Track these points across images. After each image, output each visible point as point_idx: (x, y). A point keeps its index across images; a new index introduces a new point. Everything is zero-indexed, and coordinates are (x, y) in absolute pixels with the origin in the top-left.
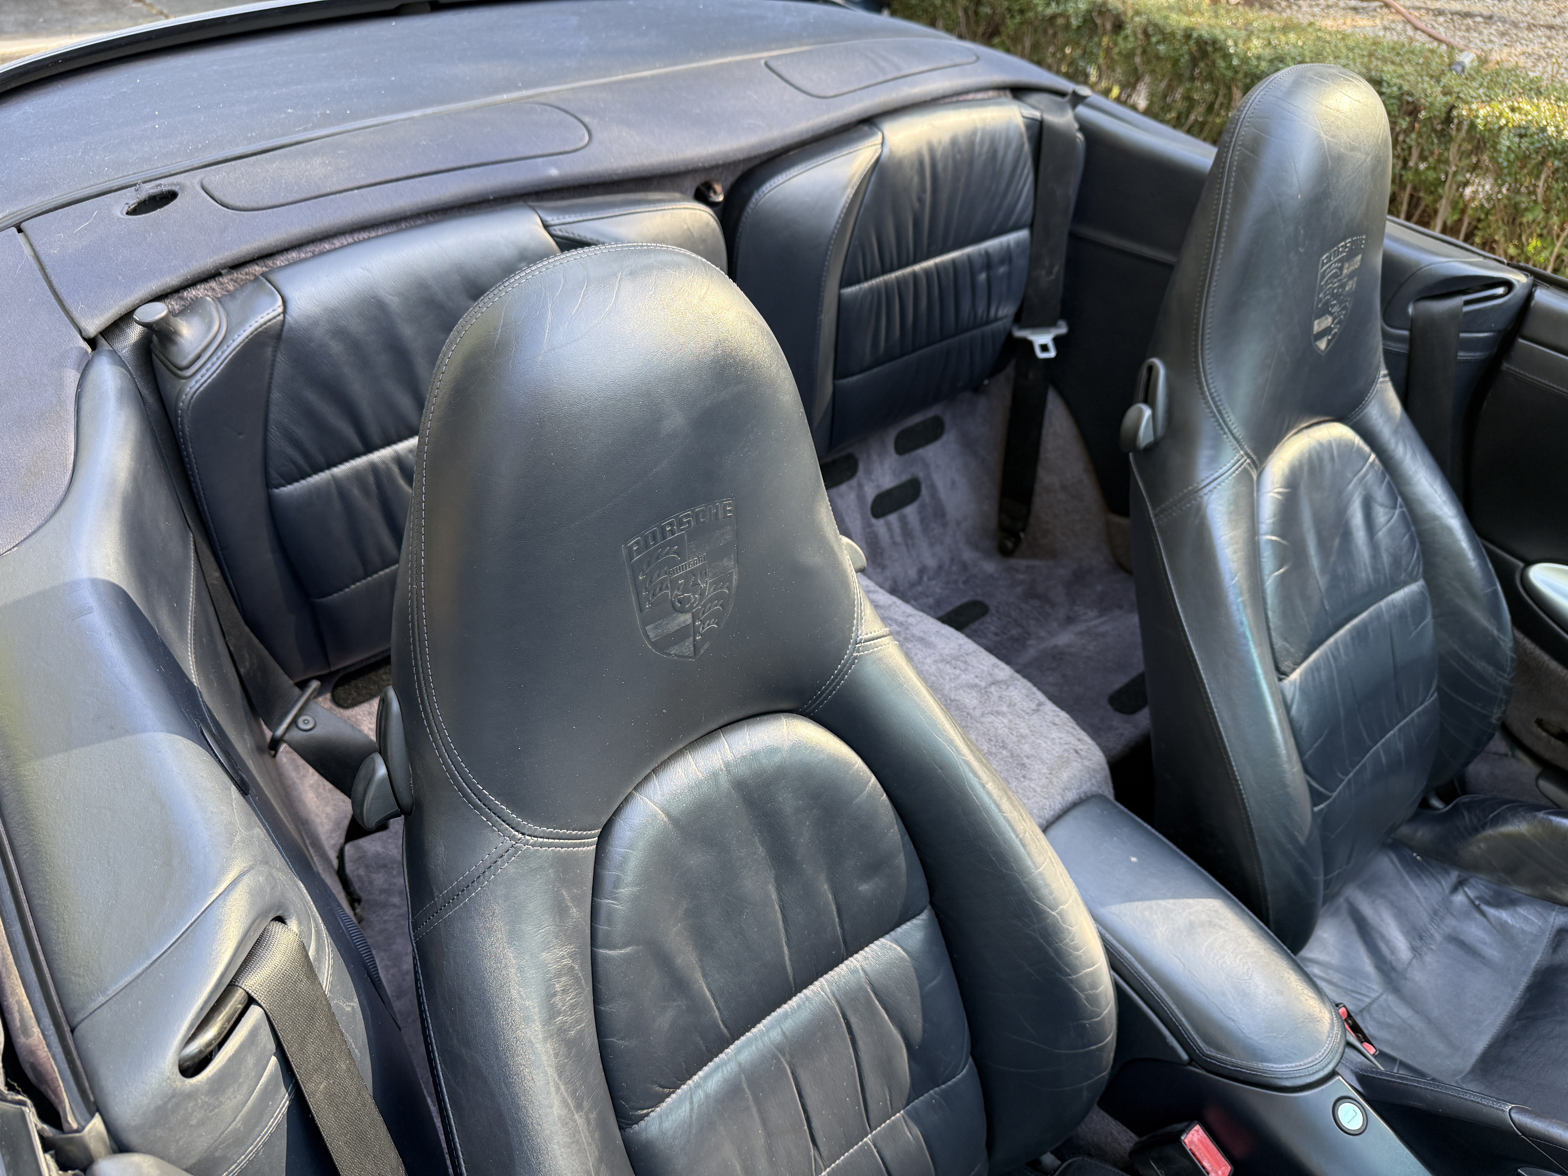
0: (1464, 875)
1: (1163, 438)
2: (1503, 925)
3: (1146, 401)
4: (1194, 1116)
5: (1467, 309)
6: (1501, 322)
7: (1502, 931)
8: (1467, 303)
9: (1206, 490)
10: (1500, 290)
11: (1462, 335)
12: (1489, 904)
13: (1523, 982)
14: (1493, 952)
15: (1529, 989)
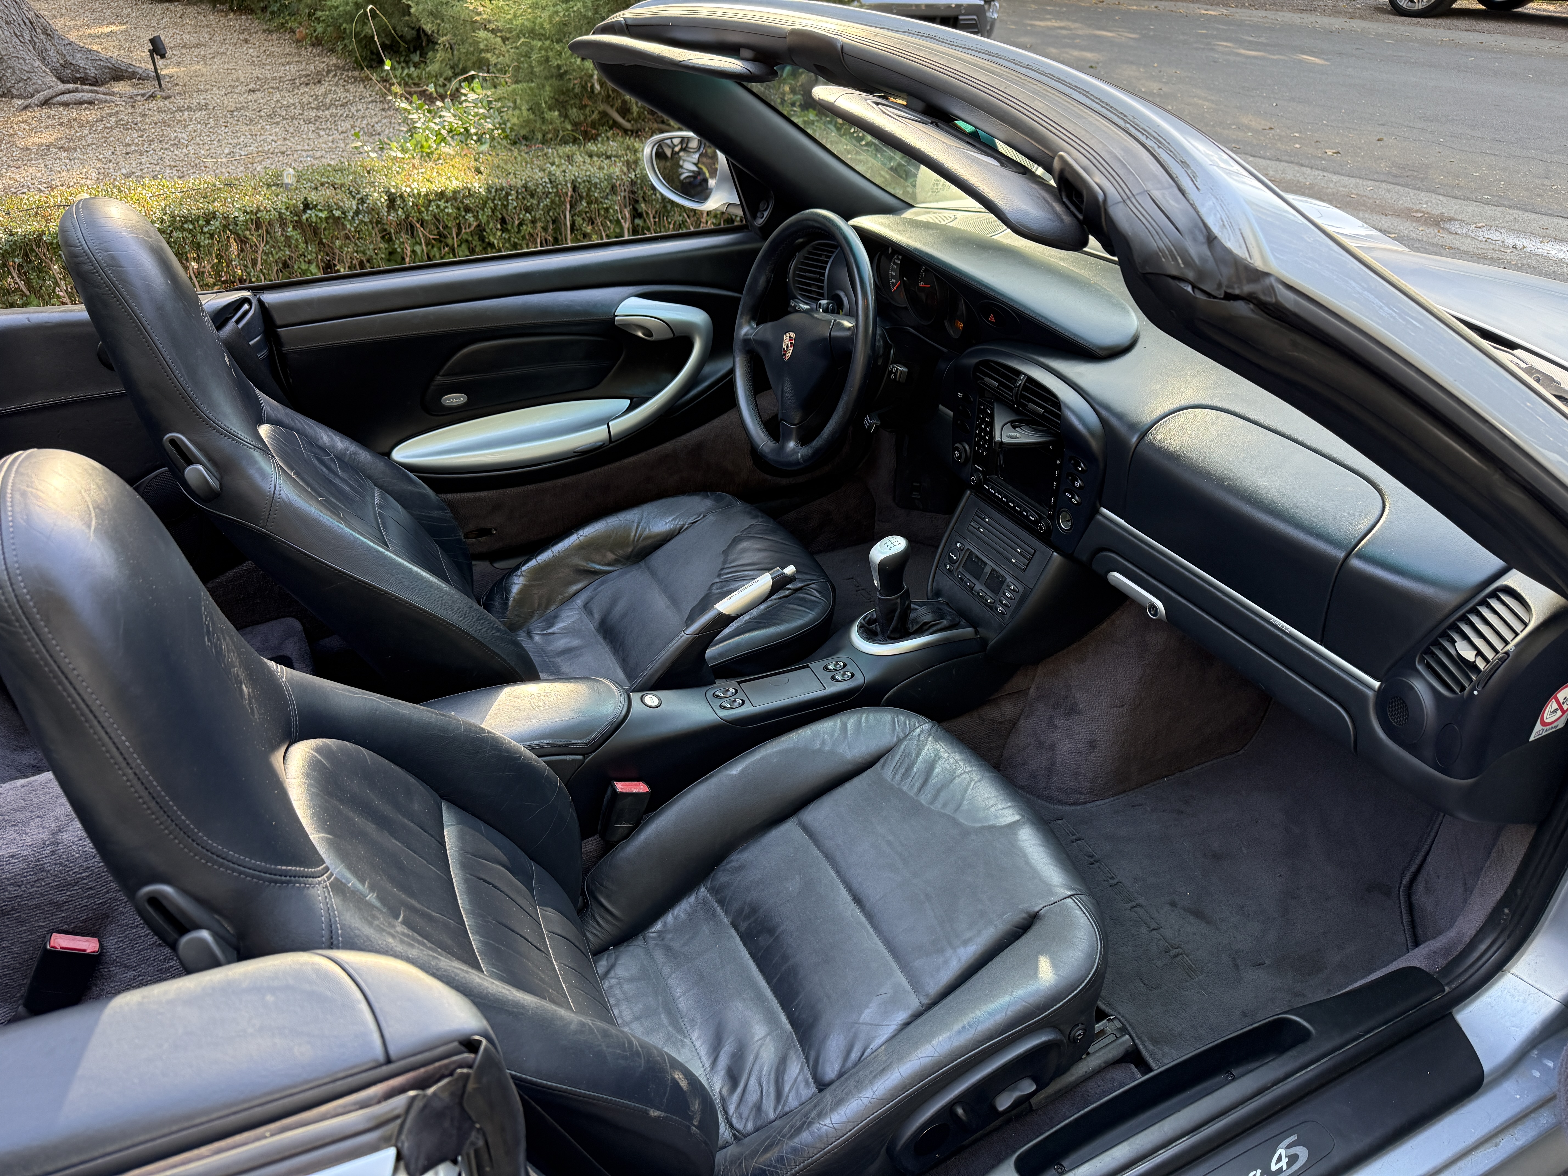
0: (525, 629)
1: (222, 478)
2: (564, 628)
3: (190, 462)
4: (608, 783)
5: (240, 326)
6: (259, 326)
7: (567, 632)
8: (238, 322)
9: (277, 492)
10: (246, 306)
11: (251, 343)
12: (549, 627)
13: (600, 638)
14: (576, 642)
15: (605, 638)
